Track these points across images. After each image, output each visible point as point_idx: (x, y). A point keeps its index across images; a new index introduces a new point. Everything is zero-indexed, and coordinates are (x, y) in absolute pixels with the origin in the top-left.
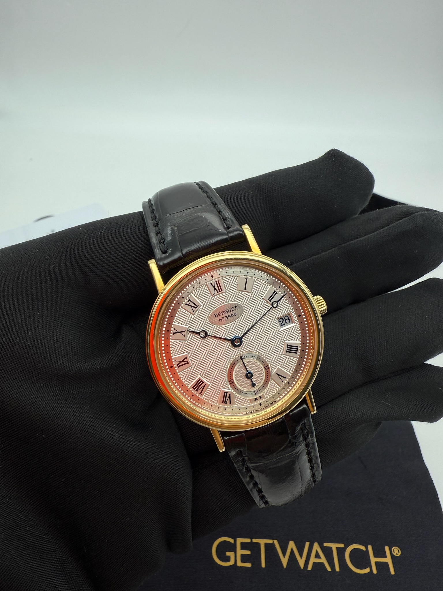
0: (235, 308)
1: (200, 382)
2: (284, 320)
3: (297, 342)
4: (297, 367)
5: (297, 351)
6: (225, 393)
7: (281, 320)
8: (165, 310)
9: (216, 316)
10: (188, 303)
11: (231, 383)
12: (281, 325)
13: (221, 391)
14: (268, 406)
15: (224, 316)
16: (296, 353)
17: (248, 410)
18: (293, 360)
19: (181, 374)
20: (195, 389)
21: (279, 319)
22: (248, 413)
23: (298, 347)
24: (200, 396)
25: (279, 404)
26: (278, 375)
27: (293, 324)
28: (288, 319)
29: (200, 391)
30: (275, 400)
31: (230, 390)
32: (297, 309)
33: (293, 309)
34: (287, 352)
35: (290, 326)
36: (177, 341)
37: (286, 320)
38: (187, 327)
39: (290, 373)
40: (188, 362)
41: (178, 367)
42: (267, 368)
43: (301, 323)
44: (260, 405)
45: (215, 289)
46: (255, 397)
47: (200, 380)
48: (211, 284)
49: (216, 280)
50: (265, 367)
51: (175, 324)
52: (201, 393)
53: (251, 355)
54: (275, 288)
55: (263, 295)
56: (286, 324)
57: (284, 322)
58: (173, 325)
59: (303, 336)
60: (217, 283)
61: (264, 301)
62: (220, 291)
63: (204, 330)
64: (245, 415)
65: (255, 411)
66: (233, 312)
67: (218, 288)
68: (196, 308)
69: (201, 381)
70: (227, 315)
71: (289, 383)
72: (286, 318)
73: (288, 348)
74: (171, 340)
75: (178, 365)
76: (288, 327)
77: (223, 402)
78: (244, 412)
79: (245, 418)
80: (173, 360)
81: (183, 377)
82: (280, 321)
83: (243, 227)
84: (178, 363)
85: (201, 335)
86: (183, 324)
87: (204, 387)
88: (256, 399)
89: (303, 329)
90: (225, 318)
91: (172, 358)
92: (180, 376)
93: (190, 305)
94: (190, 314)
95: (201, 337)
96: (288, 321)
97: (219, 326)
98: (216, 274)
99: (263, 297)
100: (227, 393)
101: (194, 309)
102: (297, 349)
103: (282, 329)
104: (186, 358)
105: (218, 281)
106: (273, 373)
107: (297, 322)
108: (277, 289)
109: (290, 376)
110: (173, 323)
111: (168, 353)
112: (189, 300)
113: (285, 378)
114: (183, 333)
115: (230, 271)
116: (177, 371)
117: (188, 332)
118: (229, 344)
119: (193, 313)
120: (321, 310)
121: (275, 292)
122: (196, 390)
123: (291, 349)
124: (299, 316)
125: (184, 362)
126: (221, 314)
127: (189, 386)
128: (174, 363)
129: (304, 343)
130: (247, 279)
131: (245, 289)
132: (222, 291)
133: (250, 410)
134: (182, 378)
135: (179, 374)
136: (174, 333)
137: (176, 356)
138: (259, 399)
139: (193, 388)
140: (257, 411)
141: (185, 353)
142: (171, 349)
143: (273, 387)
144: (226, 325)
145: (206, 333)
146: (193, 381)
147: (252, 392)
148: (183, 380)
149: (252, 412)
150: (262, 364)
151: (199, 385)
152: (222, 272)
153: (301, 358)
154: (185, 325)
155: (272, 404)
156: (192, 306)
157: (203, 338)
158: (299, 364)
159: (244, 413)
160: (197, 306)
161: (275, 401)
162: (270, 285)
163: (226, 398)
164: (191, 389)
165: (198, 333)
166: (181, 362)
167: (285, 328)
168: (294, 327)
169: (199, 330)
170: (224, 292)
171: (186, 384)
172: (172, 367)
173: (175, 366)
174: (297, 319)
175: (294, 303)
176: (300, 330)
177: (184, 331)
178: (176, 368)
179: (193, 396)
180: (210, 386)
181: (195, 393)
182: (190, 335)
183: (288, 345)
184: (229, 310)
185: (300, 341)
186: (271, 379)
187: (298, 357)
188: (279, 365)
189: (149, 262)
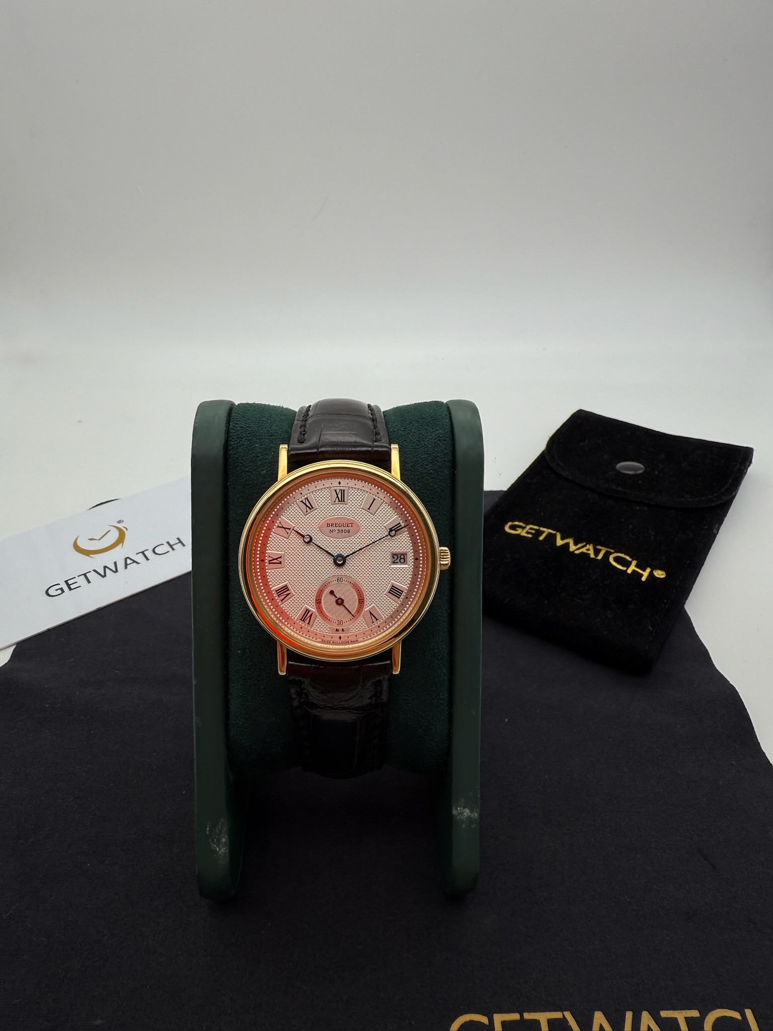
0: (350, 525)
1: (285, 588)
2: (399, 558)
3: (404, 586)
4: (394, 613)
5: (400, 596)
6: (307, 610)
7: (396, 557)
8: (277, 499)
9: (328, 525)
10: (304, 501)
11: (318, 603)
12: (394, 562)
13: (304, 607)
14: (347, 643)
15: (336, 529)
16: (399, 598)
17: (325, 639)
18: (393, 604)
19: (270, 573)
20: (277, 593)
21: (393, 555)
22: (323, 642)
23: (402, 592)
24: (280, 603)
25: (360, 644)
26: (371, 613)
27: (406, 566)
28: (404, 558)
29: (282, 598)
30: (358, 638)
31: (313, 609)
32: (416, 551)
33: (412, 549)
34: (389, 592)
35: (403, 566)
36: (278, 536)
37: (401, 558)
38: (294, 526)
39: (384, 616)
40: (281, 562)
41: (269, 563)
42: (361, 601)
43: (416, 567)
44: (340, 638)
45: (338, 497)
46: (338, 628)
47: (286, 586)
48: (336, 490)
49: (342, 488)
50: (359, 600)
51: (283, 517)
52: (282, 600)
53: (350, 581)
54: (401, 520)
55: (386, 522)
56: (399, 563)
57: (398, 561)
58: (280, 517)
59: (413, 583)
60: (343, 492)
61: (384, 529)
62: (342, 501)
63: (310, 534)
64: (319, 642)
65: (331, 642)
66: (347, 529)
67: (341, 497)
68: (310, 509)
69: (287, 588)
70: (340, 529)
71: (379, 627)
72: (402, 557)
73: (392, 588)
74: (272, 533)
75: (269, 561)
76: (399, 566)
77: (301, 619)
78: (319, 638)
79: (319, 645)
80: (267, 555)
81: (270, 576)
82: (394, 558)
83: (393, 446)
84: (271, 559)
85: (305, 540)
86: (291, 521)
87: (288, 594)
88: (337, 630)
89: (415, 575)
90: (337, 531)
91: (267, 551)
92: (267, 574)
93: (305, 504)
94: (302, 513)
95: (304, 541)
96: (402, 561)
97: (326, 538)
98: (345, 482)
99: (384, 525)
100: (309, 611)
101: (308, 509)
102: (401, 594)
103: (392, 566)
104: (281, 557)
105: (344, 490)
106: (366, 609)
107: (411, 565)
108: (403, 522)
109: (383, 620)
110: (281, 516)
111: (264, 545)
112: (307, 498)
113: (377, 620)
114: (288, 530)
115: (360, 484)
116: (267, 568)
117: (293, 531)
118: (331, 560)
119: (306, 514)
120: (442, 563)
121: (399, 523)
122: (278, 595)
123: (395, 591)
124: (417, 559)
125: (277, 561)
126: (334, 526)
127: (273, 588)
128: (266, 558)
129: (410, 590)
130: (374, 499)
131: (369, 509)
132: (344, 501)
133: (327, 639)
134: (268, 577)
135: (267, 571)
136: (278, 527)
137: (272, 551)
138: (340, 630)
139: (276, 591)
140: (334, 643)
141: (281, 551)
142: (269, 542)
143: (360, 625)
144: (335, 539)
145: (311, 538)
146: (278, 585)
147: (336, 621)
148: (269, 579)
149: (328, 643)
150: (357, 594)
151: (284, 591)
152: (352, 483)
153: (402, 605)
154: (293, 523)
155: (353, 642)
156: (307, 506)
157: (306, 543)
158: (398, 611)
159: (319, 640)
160: (313, 508)
161: (357, 641)
162: (397, 515)
163: (306, 616)
164: (273, 592)
165: (303, 536)
166: (274, 559)
167: (396, 566)
168: (407, 568)
169: (304, 533)
170: (345, 504)
171: (271, 584)
172: (262, 561)
173: (266, 561)
174: (413, 562)
175: (414, 543)
176: (411, 575)
177: (290, 529)
178: (266, 564)
179: (273, 599)
180: (295, 596)
181: (276, 598)
182: (293, 534)
183: (393, 586)
184: (344, 524)
185: (408, 587)
186: (361, 615)
187: (400, 602)
188: (375, 603)
189: (281, 446)
